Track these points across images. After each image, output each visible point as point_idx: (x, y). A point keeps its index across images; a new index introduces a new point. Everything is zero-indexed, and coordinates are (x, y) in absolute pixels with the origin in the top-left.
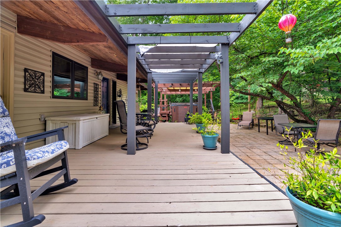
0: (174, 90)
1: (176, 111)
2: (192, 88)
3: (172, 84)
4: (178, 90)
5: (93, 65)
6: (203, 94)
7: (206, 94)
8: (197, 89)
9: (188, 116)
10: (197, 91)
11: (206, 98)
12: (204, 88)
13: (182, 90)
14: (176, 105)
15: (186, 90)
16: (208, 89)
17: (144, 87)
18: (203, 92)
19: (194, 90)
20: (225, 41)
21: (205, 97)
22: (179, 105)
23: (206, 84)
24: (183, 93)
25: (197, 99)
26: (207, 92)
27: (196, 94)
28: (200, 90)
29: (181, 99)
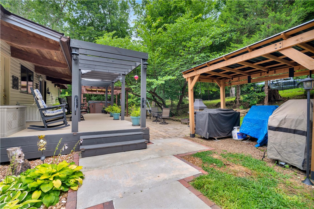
0: (92, 91)
1: (93, 107)
2: (107, 90)
3: (91, 87)
4: (96, 91)
5: (36, 71)
6: (115, 95)
7: (118, 95)
8: (111, 91)
9: (104, 109)
10: (111, 92)
11: (118, 99)
12: (115, 91)
13: (99, 91)
14: (93, 102)
15: (102, 91)
16: (118, 92)
17: (65, 86)
18: (115, 94)
19: (108, 92)
20: (124, 74)
21: (116, 97)
22: (96, 102)
23: (117, 88)
24: (99, 93)
25: (110, 98)
26: (118, 94)
27: (110, 94)
28: (112, 92)
29: (96, 98)
